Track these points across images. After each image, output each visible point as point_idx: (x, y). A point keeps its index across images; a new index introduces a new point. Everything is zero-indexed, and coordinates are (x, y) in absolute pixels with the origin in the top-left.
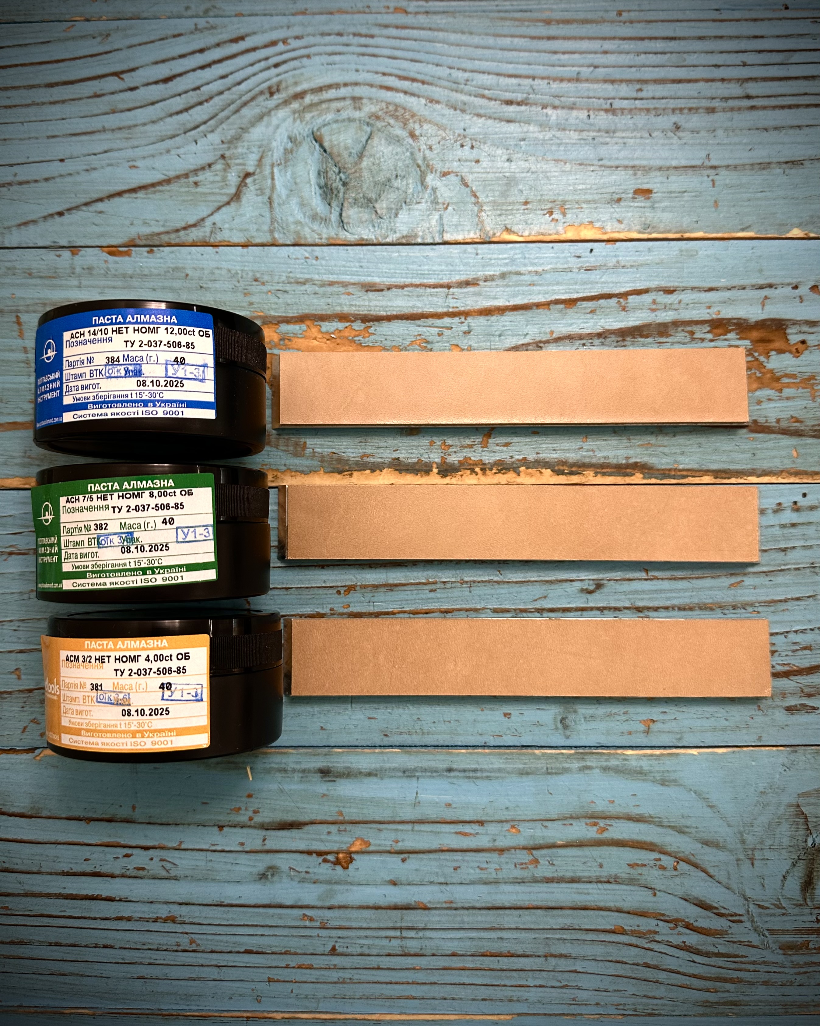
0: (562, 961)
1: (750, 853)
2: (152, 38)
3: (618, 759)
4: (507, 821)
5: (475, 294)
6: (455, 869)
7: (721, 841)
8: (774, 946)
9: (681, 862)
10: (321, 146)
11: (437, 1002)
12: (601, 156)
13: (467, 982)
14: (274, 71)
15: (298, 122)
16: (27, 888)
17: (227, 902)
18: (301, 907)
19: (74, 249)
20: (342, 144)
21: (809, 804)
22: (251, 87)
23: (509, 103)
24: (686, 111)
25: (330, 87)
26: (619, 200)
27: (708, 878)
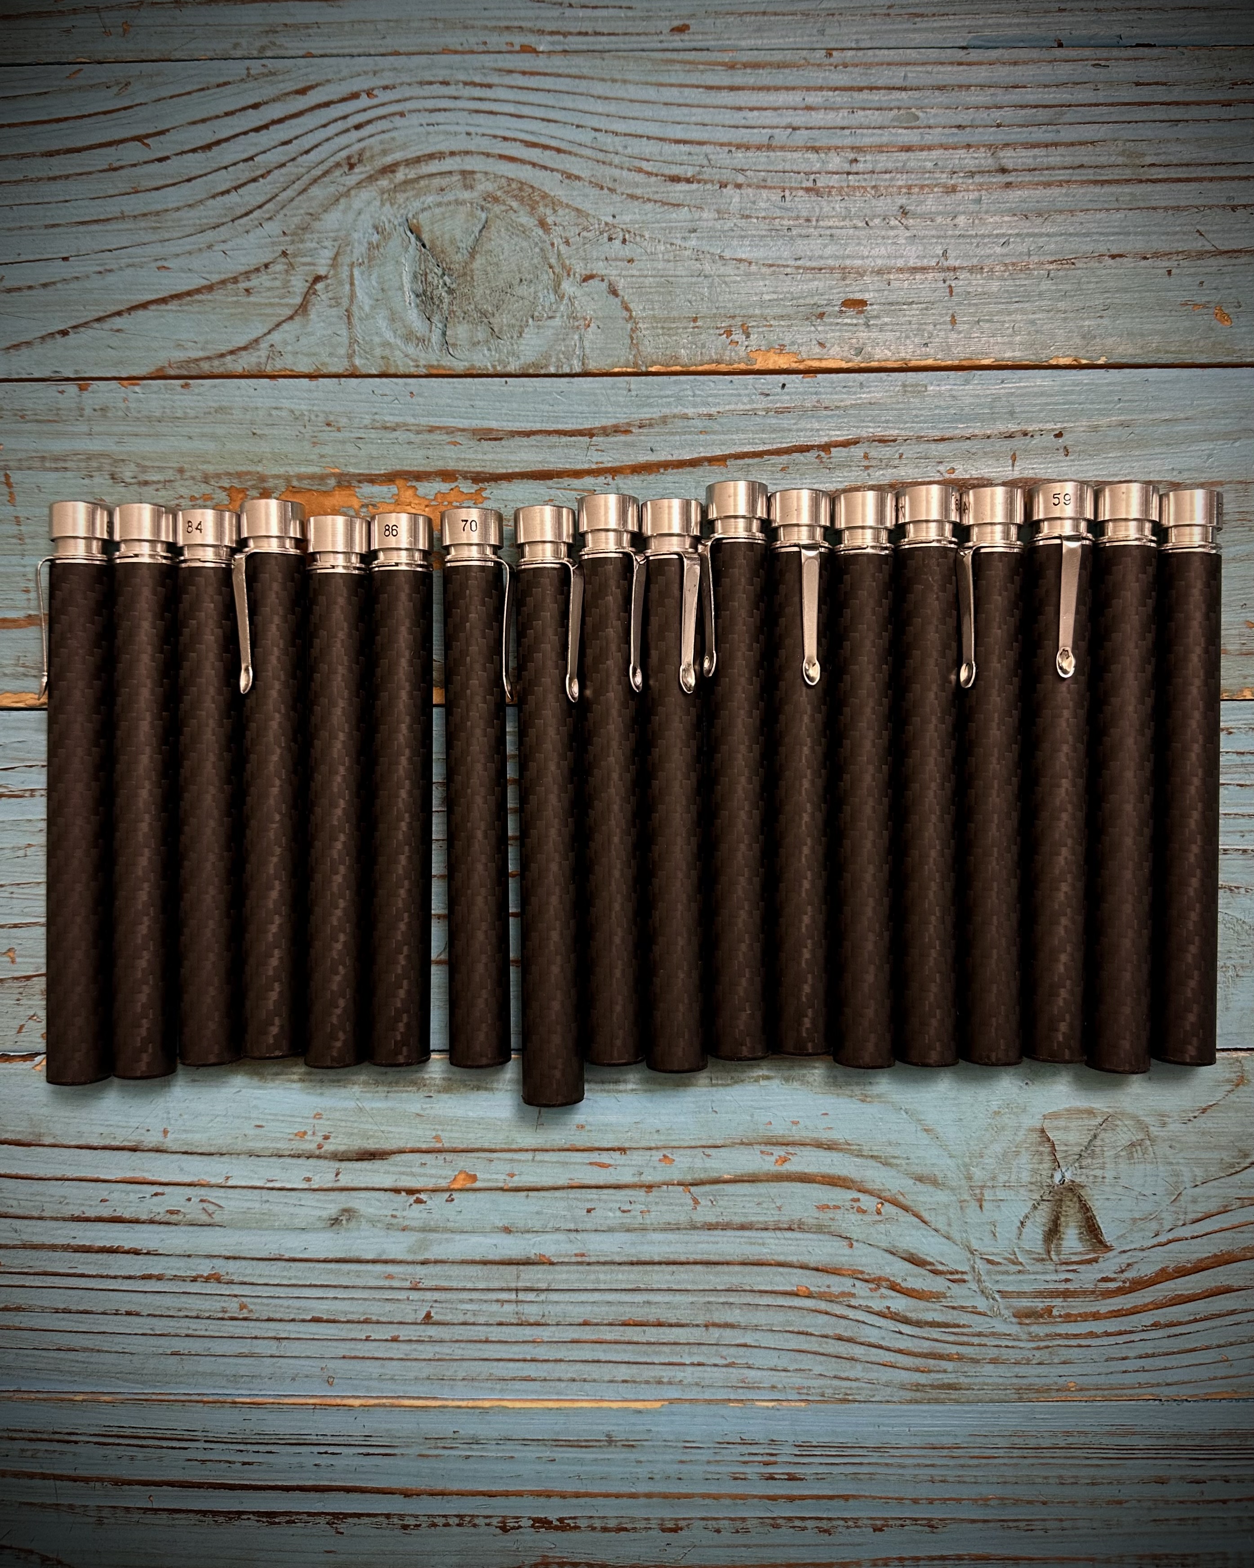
0: (728, 1332)
1: (978, 1191)
2: (189, 89)
4: (657, 1148)
5: (626, 444)
6: (589, 1211)
7: (940, 1176)
8: (1006, 1313)
9: (886, 1204)
10: (419, 238)
11: (563, 1385)
12: (800, 254)
13: (603, 1358)
14: (355, 135)
15: (388, 205)
16: (25, 1237)
17: (287, 1256)
18: (386, 1262)
19: (82, 381)
20: (447, 236)
21: (1057, 1128)
22: (323, 156)
23: (675, 179)
24: (917, 190)
25: (431, 156)
26: (821, 315)
27: (922, 1225)
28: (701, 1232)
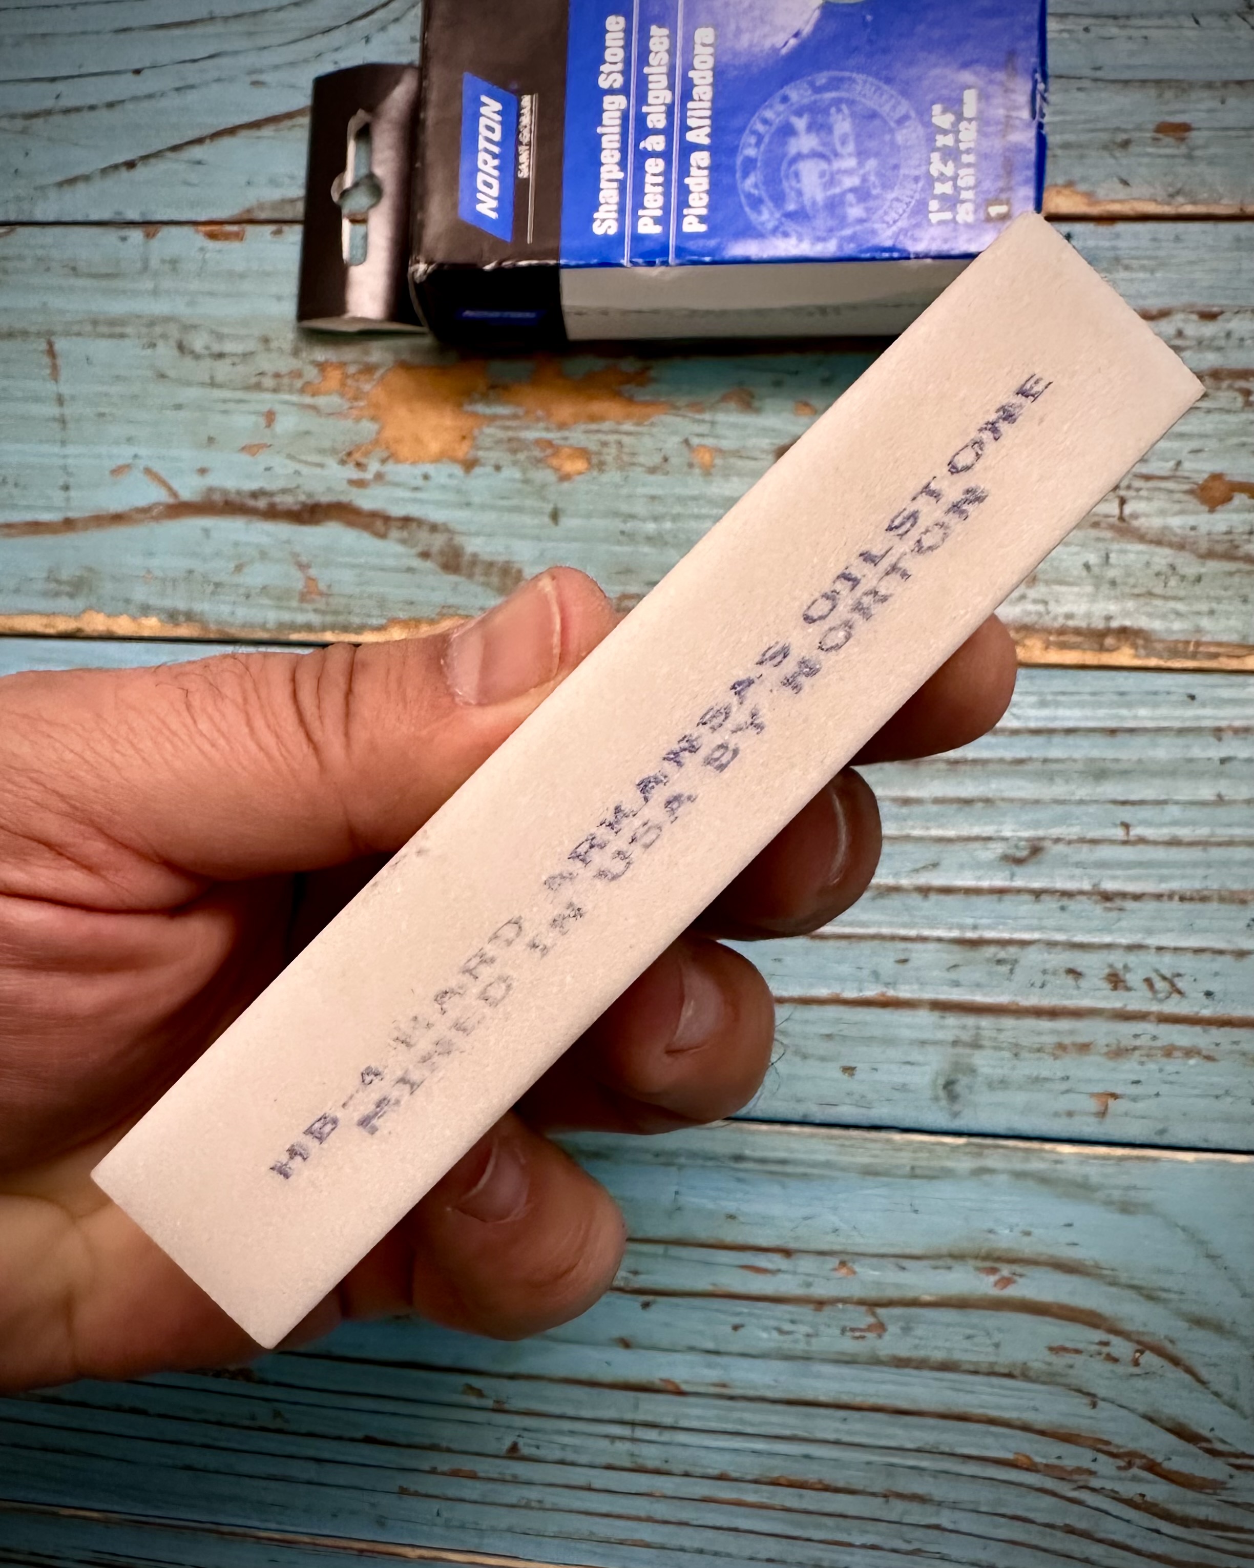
0: (915, 1507)
3: (1043, 1159)
4: (832, 1253)
6: (735, 1328)
7: (1226, 1320)
9: (1147, 1352)
11: (686, 1556)
12: (1100, 62)
13: (744, 1530)
18: (464, 1371)
19: (150, 226)
26: (1126, 144)
27: (1196, 1385)
28: (886, 1369)
